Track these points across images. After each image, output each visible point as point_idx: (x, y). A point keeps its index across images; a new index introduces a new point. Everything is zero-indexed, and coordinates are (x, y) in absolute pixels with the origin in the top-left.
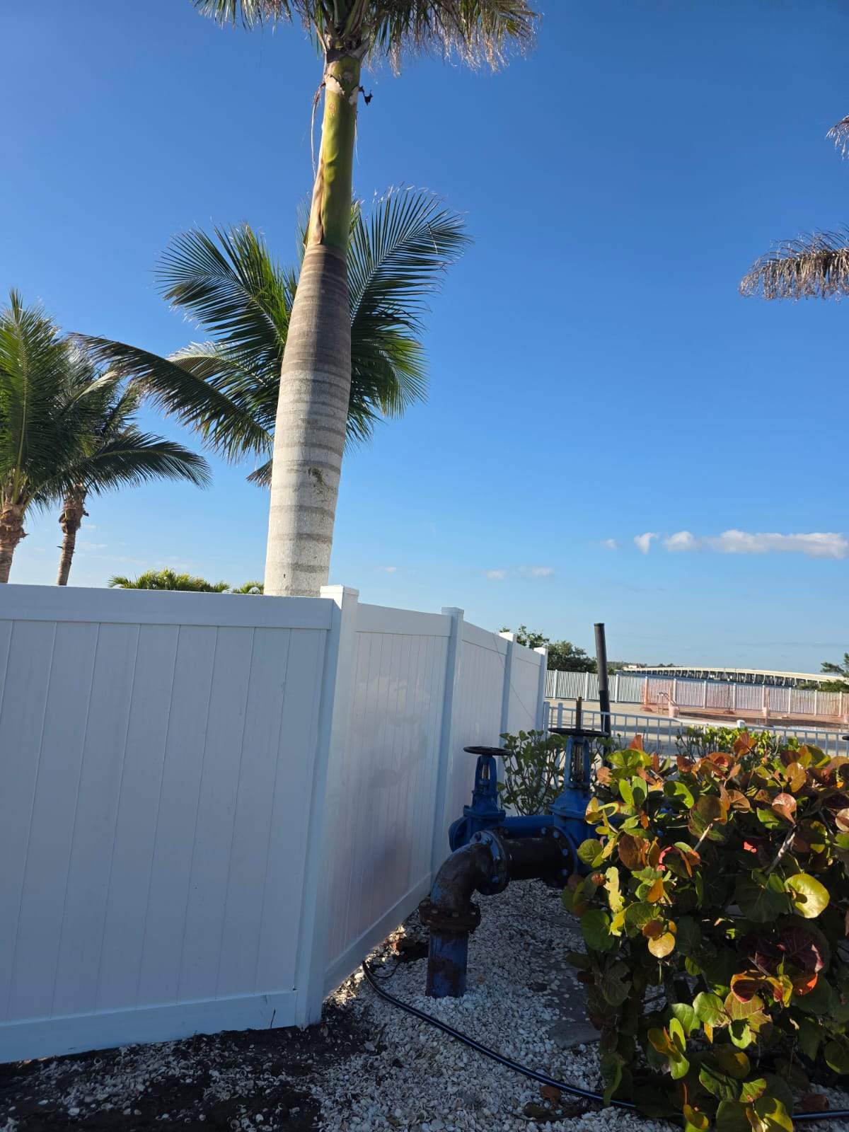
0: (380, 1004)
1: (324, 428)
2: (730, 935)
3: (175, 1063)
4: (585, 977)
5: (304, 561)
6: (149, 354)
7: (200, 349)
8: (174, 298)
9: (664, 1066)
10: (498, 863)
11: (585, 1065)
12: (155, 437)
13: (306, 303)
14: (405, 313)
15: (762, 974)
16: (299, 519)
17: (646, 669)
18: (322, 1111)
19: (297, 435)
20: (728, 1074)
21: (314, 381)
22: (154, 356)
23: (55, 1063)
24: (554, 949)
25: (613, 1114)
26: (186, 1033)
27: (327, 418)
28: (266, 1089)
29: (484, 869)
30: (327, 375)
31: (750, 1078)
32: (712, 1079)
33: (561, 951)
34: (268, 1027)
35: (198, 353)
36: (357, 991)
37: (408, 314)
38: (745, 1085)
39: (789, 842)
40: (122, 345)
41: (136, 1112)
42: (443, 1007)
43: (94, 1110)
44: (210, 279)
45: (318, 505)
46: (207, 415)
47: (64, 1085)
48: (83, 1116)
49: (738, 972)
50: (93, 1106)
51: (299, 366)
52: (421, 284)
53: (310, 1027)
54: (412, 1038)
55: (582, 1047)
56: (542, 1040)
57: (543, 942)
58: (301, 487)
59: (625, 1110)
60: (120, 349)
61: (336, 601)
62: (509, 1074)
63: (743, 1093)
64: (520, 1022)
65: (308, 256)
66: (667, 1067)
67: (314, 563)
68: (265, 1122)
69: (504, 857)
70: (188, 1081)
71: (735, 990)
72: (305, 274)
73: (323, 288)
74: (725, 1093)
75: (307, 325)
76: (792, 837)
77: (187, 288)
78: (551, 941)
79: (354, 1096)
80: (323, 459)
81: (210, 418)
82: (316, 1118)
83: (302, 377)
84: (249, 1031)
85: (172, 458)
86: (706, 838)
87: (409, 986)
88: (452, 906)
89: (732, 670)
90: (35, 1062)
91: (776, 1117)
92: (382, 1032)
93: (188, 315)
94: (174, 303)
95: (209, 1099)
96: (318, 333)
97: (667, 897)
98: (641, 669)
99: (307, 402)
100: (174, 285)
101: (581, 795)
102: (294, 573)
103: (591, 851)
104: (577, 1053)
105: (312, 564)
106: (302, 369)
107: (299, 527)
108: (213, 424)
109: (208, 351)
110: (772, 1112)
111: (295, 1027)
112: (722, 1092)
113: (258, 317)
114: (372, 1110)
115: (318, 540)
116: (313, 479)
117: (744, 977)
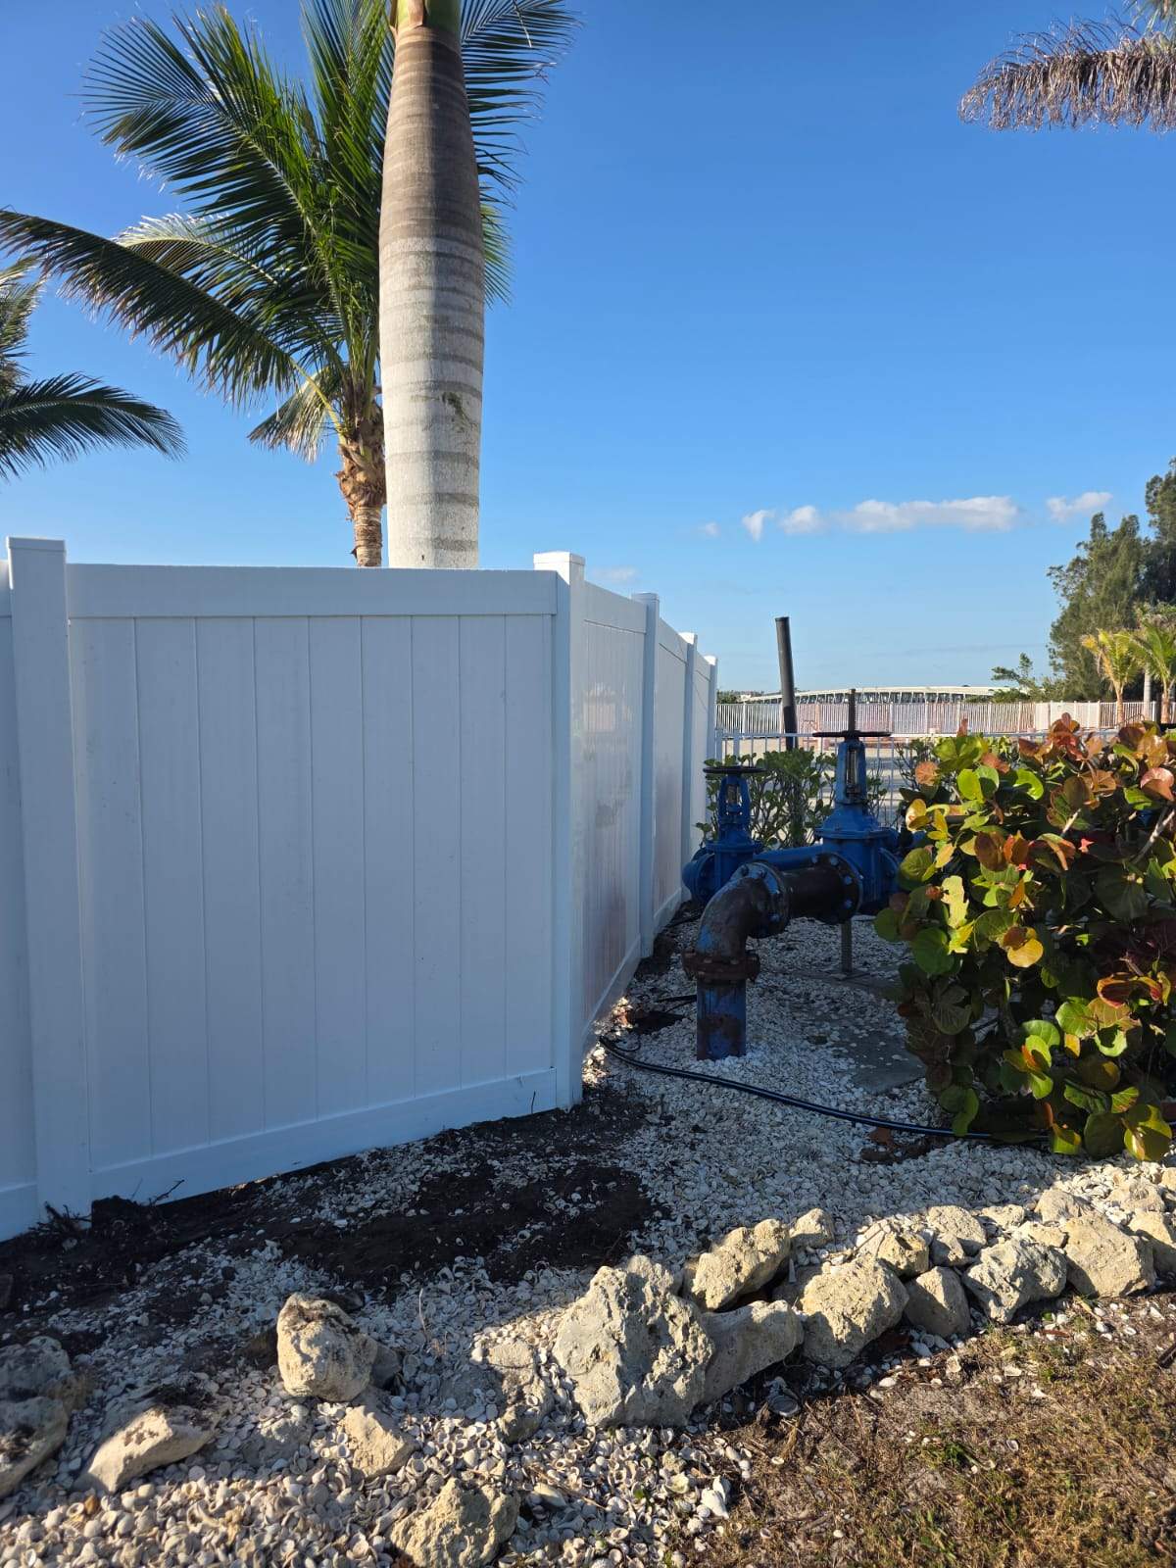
0: (644, 1077)
1: (460, 330)
2: (1081, 942)
3: (438, 1159)
4: (909, 1010)
5: (448, 534)
6: (89, 235)
7: (159, 227)
8: (120, 141)
9: (1023, 1088)
10: (778, 897)
11: (906, 1107)
12: (85, 381)
13: (411, 126)
14: (488, 155)
15: (1132, 974)
16: (436, 472)
17: (763, 698)
18: (644, 1182)
19: (420, 341)
20: (1094, 1087)
21: (438, 254)
22: (98, 238)
23: (279, 1183)
24: (813, 1002)
25: (961, 1148)
26: (432, 1130)
27: (461, 314)
28: (565, 1171)
29: (760, 907)
30: (455, 244)
31: (1118, 1089)
32: (1078, 1094)
33: (824, 1002)
34: (530, 1113)
35: (158, 235)
36: (604, 1068)
37: (491, 156)
38: (1114, 1096)
39: (1165, 823)
40: (43, 221)
41: (422, 1212)
42: (727, 1067)
43: (362, 1219)
44: (173, 105)
45: (460, 449)
46: (192, 336)
47: (309, 1199)
48: (355, 1227)
49: (1104, 975)
50: (361, 1215)
51: (411, 232)
52: (501, 106)
53: (576, 1107)
54: (703, 1103)
55: (896, 1091)
56: (849, 1090)
57: (798, 996)
58: (433, 423)
59: (974, 1142)
60: (41, 229)
61: (560, 573)
62: (830, 1124)
63: (1114, 1104)
64: (816, 1074)
65: (401, 49)
66: (1027, 1089)
67: (464, 536)
68: (585, 1200)
69: (784, 891)
70: (466, 1175)
71: (1104, 996)
72: (402, 78)
73: (435, 101)
74: (1095, 1106)
75: (417, 163)
76: (1170, 817)
77: (139, 122)
78: (809, 994)
79: (674, 1163)
80: (460, 378)
81: (200, 340)
82: (640, 1189)
83: (418, 248)
84: (504, 1119)
85: (122, 412)
86: (1070, 828)
87: (667, 1055)
88: (729, 953)
89: (873, 690)
90: (251, 1185)
91: (1151, 1124)
92: (662, 1104)
93: (144, 169)
94: (122, 148)
95: (502, 1188)
96: (435, 175)
97: (1027, 900)
98: (757, 698)
99: (431, 288)
100: (117, 117)
101: (860, 811)
102: (437, 553)
103: (918, 863)
104: (894, 1097)
105: (459, 538)
106: (418, 236)
107: (437, 484)
108: (204, 350)
109: (174, 230)
110: (1146, 1119)
111: (557, 1109)
112: (1092, 1106)
113: (257, 168)
114: (702, 1174)
115: (464, 502)
116: (450, 409)
117: (1111, 981)
